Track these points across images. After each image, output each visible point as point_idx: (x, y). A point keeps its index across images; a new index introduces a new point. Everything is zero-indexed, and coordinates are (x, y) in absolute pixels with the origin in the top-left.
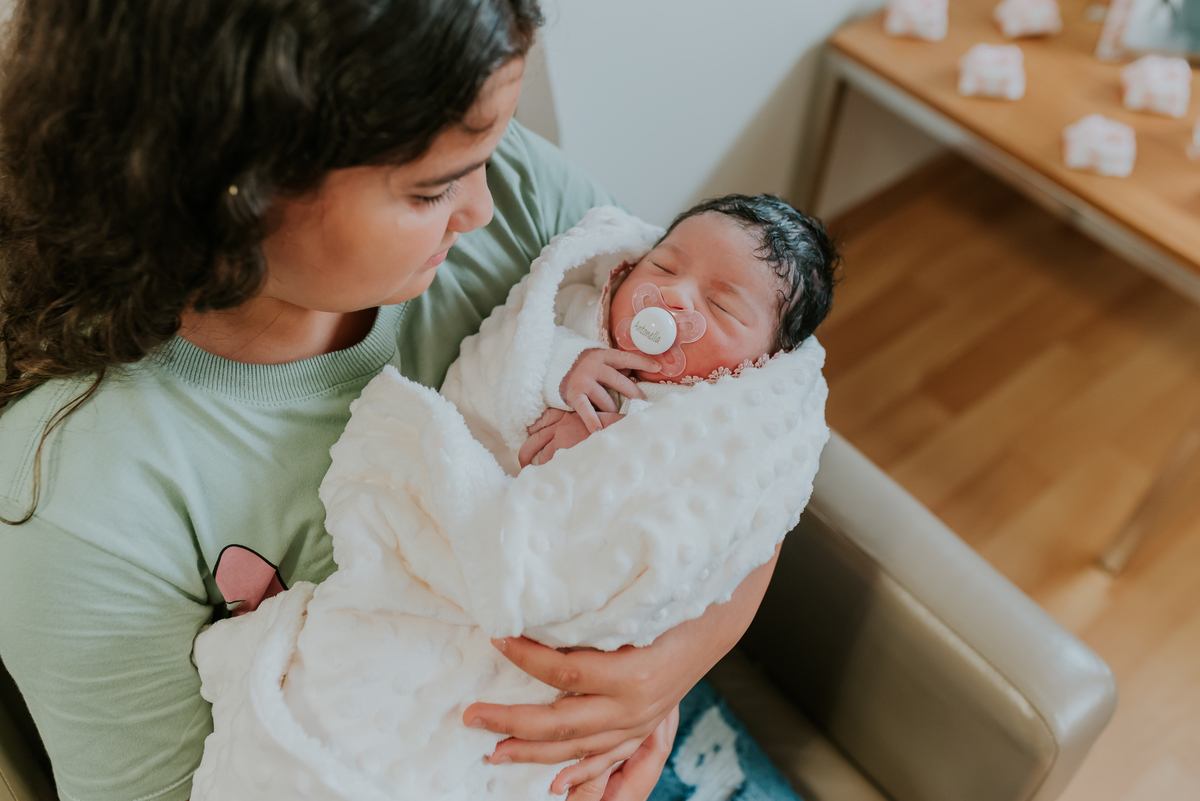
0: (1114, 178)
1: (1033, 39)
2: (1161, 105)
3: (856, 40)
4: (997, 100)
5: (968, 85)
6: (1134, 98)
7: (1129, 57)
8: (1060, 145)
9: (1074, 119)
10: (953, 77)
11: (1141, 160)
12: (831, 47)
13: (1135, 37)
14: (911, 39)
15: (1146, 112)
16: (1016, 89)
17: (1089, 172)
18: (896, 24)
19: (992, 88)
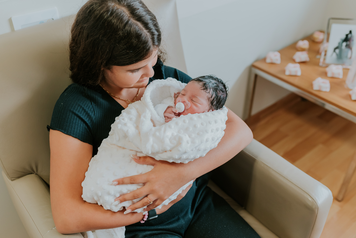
0: (325, 92)
1: (303, 63)
2: (336, 76)
3: (259, 65)
4: (295, 76)
5: (287, 73)
6: (329, 75)
7: (327, 66)
8: (312, 85)
9: (314, 80)
10: (284, 71)
11: (332, 88)
12: (253, 66)
13: (328, 61)
14: (272, 64)
15: (332, 78)
16: (299, 74)
17: (319, 91)
18: (268, 61)
19: (293, 74)
